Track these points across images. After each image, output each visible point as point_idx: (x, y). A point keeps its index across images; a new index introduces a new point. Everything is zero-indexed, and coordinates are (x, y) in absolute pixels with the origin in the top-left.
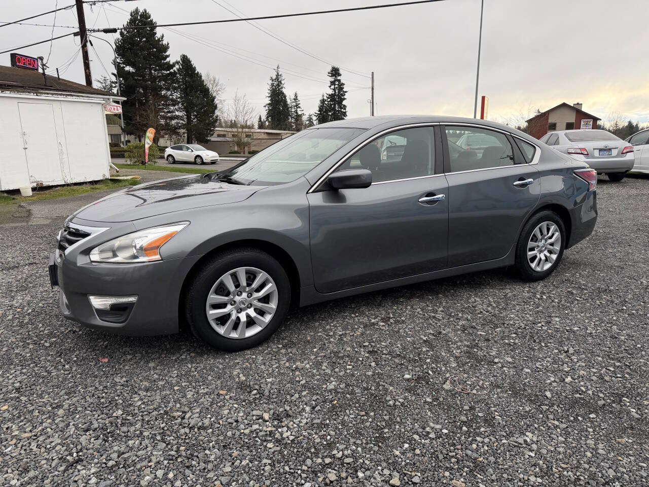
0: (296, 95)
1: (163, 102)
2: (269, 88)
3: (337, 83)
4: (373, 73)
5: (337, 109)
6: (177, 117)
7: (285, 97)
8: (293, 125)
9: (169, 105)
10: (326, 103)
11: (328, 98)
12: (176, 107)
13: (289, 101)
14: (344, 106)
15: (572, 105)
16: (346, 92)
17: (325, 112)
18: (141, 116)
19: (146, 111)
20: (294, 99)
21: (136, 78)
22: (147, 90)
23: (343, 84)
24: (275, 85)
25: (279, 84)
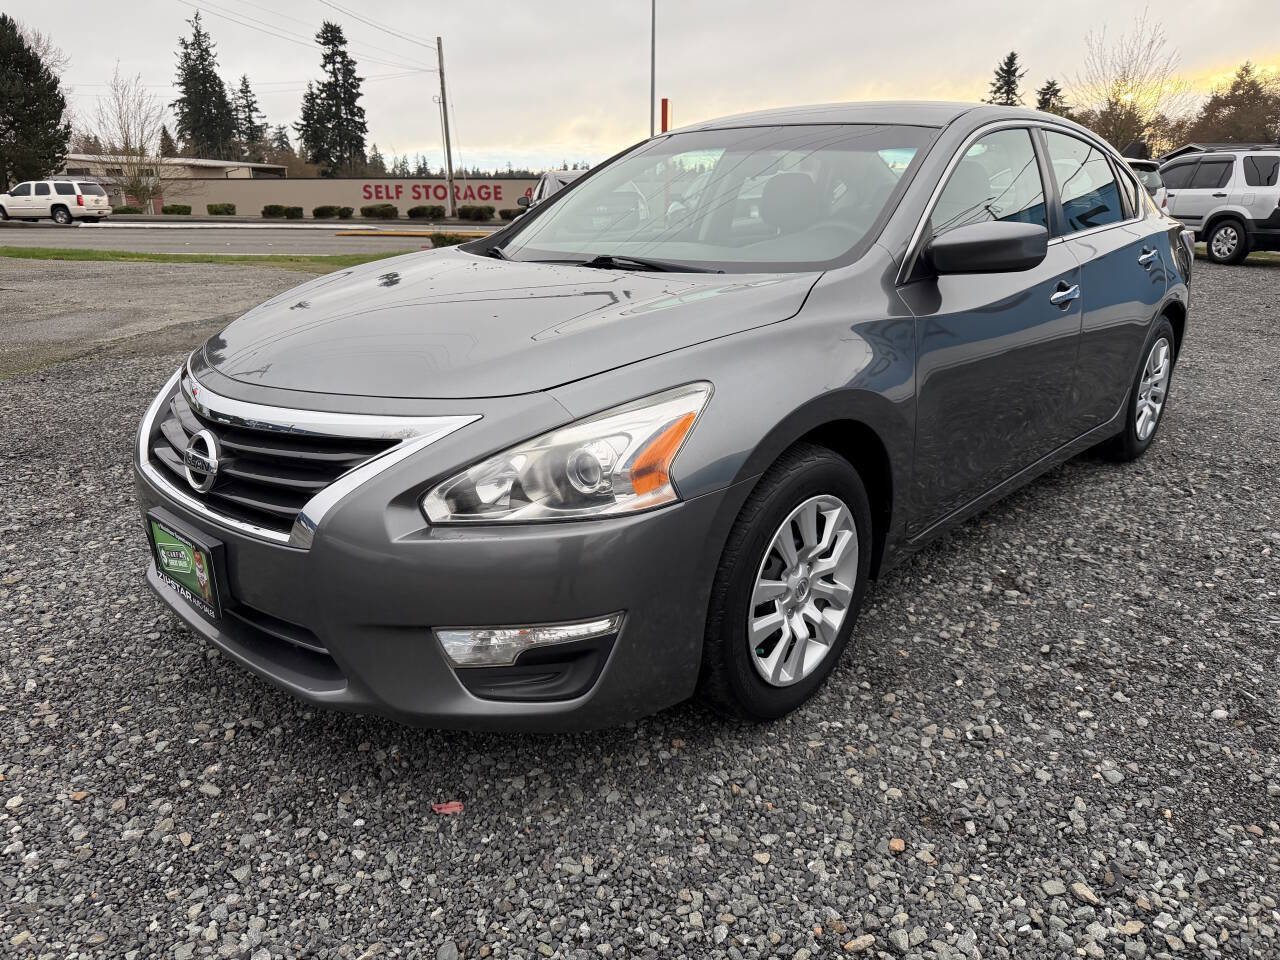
0: (245, 82)
2: (179, 65)
3: (339, 59)
4: (439, 39)
5: (345, 117)
7: (221, 85)
8: (245, 148)
10: (319, 101)
11: (322, 91)
13: (229, 97)
14: (360, 109)
16: (361, 80)
17: (317, 121)
20: (241, 91)
23: (352, 61)
24: (192, 57)
25: (204, 54)
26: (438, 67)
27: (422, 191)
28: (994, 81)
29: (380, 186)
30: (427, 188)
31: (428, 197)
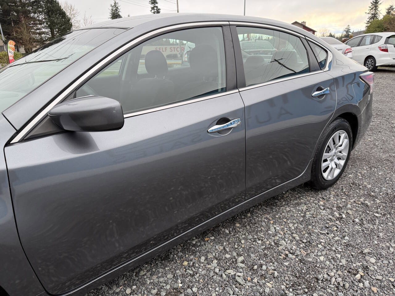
1: (32, 22)
2: (110, 12)
3: (156, 8)
6: (43, 33)
9: (37, 24)
12: (43, 25)
15: (301, 23)
18: (17, 32)
19: (20, 29)
21: (9, 4)
22: (19, 13)
23: (159, 9)
24: (114, 10)
25: (117, 9)
26: (177, 9)
27: (173, 49)
28: (370, 6)
29: (160, 48)
30: (174, 48)
31: (174, 51)
